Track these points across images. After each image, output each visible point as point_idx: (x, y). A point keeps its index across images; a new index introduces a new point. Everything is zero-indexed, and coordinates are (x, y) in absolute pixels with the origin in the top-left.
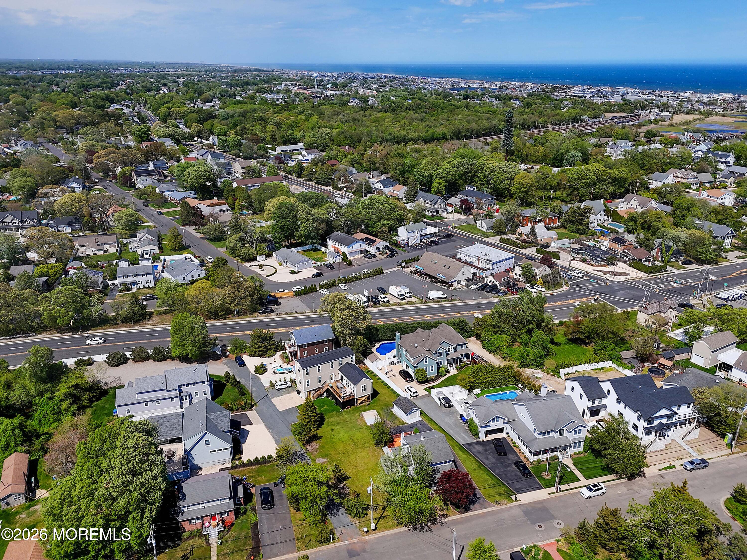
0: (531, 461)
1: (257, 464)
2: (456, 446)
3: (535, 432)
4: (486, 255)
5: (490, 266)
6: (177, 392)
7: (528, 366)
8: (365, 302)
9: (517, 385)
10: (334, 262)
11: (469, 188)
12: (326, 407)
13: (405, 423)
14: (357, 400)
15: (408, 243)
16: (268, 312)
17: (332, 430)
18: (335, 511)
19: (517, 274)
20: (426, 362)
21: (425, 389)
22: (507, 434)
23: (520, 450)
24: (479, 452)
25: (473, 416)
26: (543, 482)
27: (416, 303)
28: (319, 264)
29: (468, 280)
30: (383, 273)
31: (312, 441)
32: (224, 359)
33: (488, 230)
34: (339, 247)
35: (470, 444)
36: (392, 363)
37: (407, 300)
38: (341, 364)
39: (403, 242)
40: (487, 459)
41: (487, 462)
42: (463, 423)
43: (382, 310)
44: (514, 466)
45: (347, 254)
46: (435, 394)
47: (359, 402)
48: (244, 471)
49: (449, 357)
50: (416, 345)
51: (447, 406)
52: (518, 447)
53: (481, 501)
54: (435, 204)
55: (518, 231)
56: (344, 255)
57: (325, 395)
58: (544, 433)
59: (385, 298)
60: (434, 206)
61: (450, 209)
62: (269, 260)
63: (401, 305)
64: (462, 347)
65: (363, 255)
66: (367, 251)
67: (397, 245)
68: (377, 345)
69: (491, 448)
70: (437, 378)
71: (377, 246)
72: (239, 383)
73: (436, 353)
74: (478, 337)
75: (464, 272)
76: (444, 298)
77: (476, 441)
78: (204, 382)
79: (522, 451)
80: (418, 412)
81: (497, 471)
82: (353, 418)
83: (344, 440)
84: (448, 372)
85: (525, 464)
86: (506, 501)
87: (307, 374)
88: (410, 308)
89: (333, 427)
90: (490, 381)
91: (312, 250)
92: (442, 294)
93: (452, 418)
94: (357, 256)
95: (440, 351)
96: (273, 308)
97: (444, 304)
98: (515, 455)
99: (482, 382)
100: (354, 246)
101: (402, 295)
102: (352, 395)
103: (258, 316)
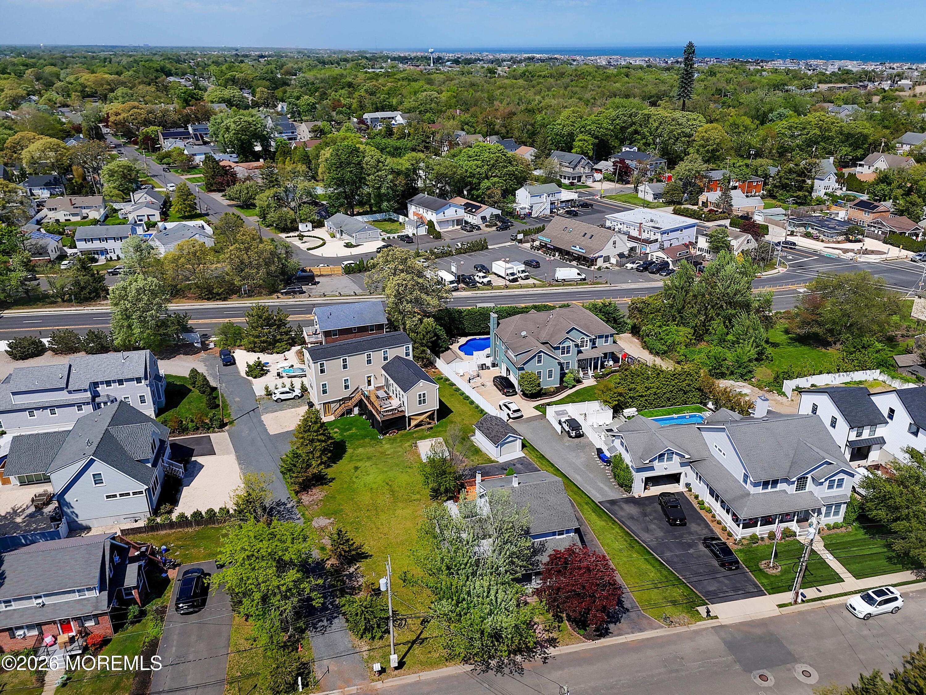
0: (739, 538)
1: (198, 523)
2: (587, 504)
3: (745, 481)
4: (652, 221)
5: (658, 236)
6: (88, 394)
7: (723, 376)
8: (452, 282)
9: (705, 405)
10: (414, 234)
11: (628, 149)
12: (354, 430)
13: (493, 462)
14: (410, 419)
15: (530, 214)
16: (295, 292)
17: (356, 468)
18: (325, 623)
19: (701, 250)
20: (539, 361)
21: (536, 408)
22: (688, 485)
23: (713, 516)
24: (632, 518)
25: (622, 450)
26: (765, 581)
27: (535, 286)
28: (391, 236)
29: (621, 255)
30: (487, 248)
31: (314, 486)
32: (203, 354)
33: (655, 199)
34: (425, 215)
35: (613, 502)
36: (483, 367)
37: (521, 282)
38: (385, 359)
39: (523, 212)
40: (647, 530)
41: (646, 536)
42: (602, 465)
43: (478, 295)
44: (702, 547)
45: (435, 223)
46: (554, 414)
47: (413, 423)
48: (169, 535)
49: (581, 356)
50: (524, 333)
51: (573, 434)
52: (709, 511)
53: (632, 615)
54: (576, 166)
55: (702, 198)
56: (431, 224)
57: (356, 410)
58: (766, 484)
59: (484, 277)
60: (574, 169)
61: (598, 176)
62: (316, 230)
63: (510, 288)
64: (606, 341)
65: (459, 227)
66: (466, 222)
67: (513, 214)
68: (463, 340)
69: (655, 511)
70: (558, 391)
71: (483, 214)
72: (215, 389)
73: (558, 348)
74: (635, 331)
75: (614, 243)
76: (581, 280)
77: (625, 496)
78: (139, 380)
79: (718, 518)
80: (519, 443)
81: (668, 554)
82: (400, 449)
83: (374, 486)
84: (579, 381)
85: (724, 544)
86: (686, 617)
87: (322, 371)
88: (525, 293)
89: (359, 464)
90: (655, 394)
91: (385, 220)
92: (579, 274)
93: (582, 454)
94: (450, 228)
95: (565, 345)
96: (304, 288)
97: (580, 288)
98: (703, 526)
99: (639, 396)
100: (446, 211)
101: (513, 274)
102: (400, 409)
103: (278, 298)
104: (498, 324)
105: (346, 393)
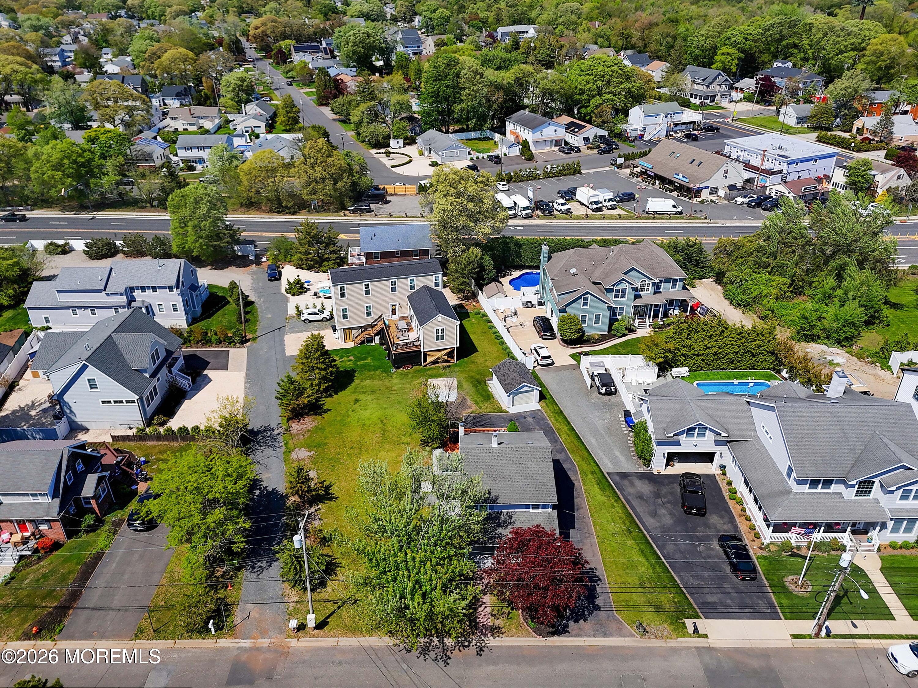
0: (767, 541)
1: (183, 439)
2: (593, 473)
3: (789, 476)
4: (780, 148)
5: (784, 167)
6: (124, 298)
7: (814, 338)
8: (525, 208)
9: (779, 372)
10: (505, 155)
11: (780, 65)
12: (369, 360)
13: (502, 411)
14: (426, 355)
15: (642, 136)
16: (362, 211)
17: (357, 401)
18: (264, 565)
19: (836, 185)
20: (585, 304)
21: (573, 356)
22: (723, 467)
23: (744, 510)
24: (640, 497)
25: (647, 417)
26: (785, 601)
27: (620, 217)
28: (481, 156)
29: (732, 187)
30: (580, 172)
31: (307, 414)
32: (254, 267)
33: (798, 123)
34: (521, 134)
35: (624, 476)
36: (528, 305)
37: (606, 212)
38: (412, 287)
39: (634, 134)
40: (654, 514)
41: (650, 522)
42: (625, 429)
43: (553, 224)
44: (715, 545)
45: (530, 143)
46: (588, 366)
47: (429, 359)
49: (639, 302)
50: (573, 271)
51: (603, 390)
52: (740, 503)
53: (602, 614)
54: (710, 84)
55: (858, 124)
56: (525, 145)
57: (377, 339)
58: (814, 483)
59: (563, 204)
60: (707, 87)
61: (736, 95)
62: (407, 147)
63: (591, 219)
64: (674, 287)
65: (557, 148)
66: (566, 143)
67: (621, 136)
68: (516, 274)
69: (672, 494)
70: (604, 338)
71: (586, 135)
72: (252, 303)
73: (610, 290)
74: (719, 278)
75: (726, 172)
76: (676, 213)
77: (641, 470)
78: (172, 289)
79: (748, 513)
80: (535, 394)
81: (670, 548)
82: (408, 386)
83: (368, 422)
84: (631, 330)
85: (746, 546)
86: (667, 628)
87: (343, 295)
88: (606, 224)
89: (361, 397)
90: (716, 354)
91: (479, 139)
92: (674, 206)
93: (607, 415)
94: (548, 149)
95: (620, 287)
96: (372, 206)
97: (673, 223)
98: (726, 519)
99: (694, 355)
100: (544, 131)
101: (597, 203)
102: (416, 343)
103: (345, 215)
104: (550, 258)
105: (369, 321)
